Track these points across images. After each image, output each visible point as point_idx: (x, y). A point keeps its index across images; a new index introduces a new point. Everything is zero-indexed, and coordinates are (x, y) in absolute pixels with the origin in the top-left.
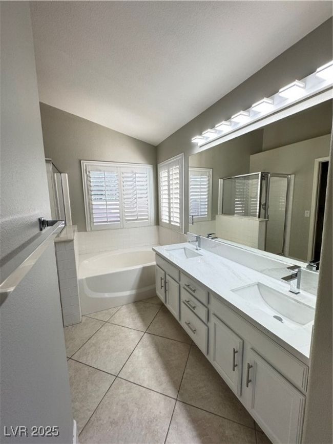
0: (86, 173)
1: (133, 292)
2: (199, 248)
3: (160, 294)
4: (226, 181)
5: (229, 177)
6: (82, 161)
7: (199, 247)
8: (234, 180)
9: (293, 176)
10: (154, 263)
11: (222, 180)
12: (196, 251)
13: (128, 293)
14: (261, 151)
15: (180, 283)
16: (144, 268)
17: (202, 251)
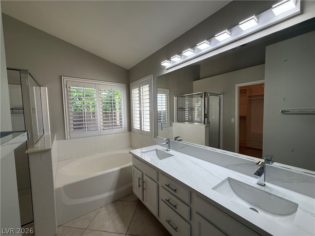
0: (67, 88)
1: (112, 193)
2: (169, 150)
3: (138, 193)
4: (179, 98)
5: (181, 95)
6: (62, 77)
7: (169, 148)
8: (184, 98)
9: (222, 96)
10: (131, 164)
11: (176, 97)
12: (167, 152)
13: (107, 195)
14: (199, 79)
15: (158, 182)
16: (122, 170)
17: (171, 152)
